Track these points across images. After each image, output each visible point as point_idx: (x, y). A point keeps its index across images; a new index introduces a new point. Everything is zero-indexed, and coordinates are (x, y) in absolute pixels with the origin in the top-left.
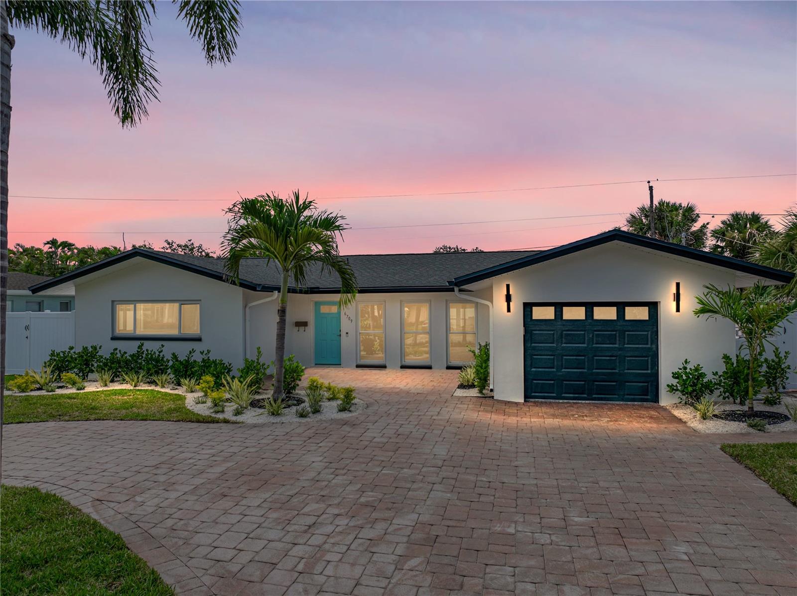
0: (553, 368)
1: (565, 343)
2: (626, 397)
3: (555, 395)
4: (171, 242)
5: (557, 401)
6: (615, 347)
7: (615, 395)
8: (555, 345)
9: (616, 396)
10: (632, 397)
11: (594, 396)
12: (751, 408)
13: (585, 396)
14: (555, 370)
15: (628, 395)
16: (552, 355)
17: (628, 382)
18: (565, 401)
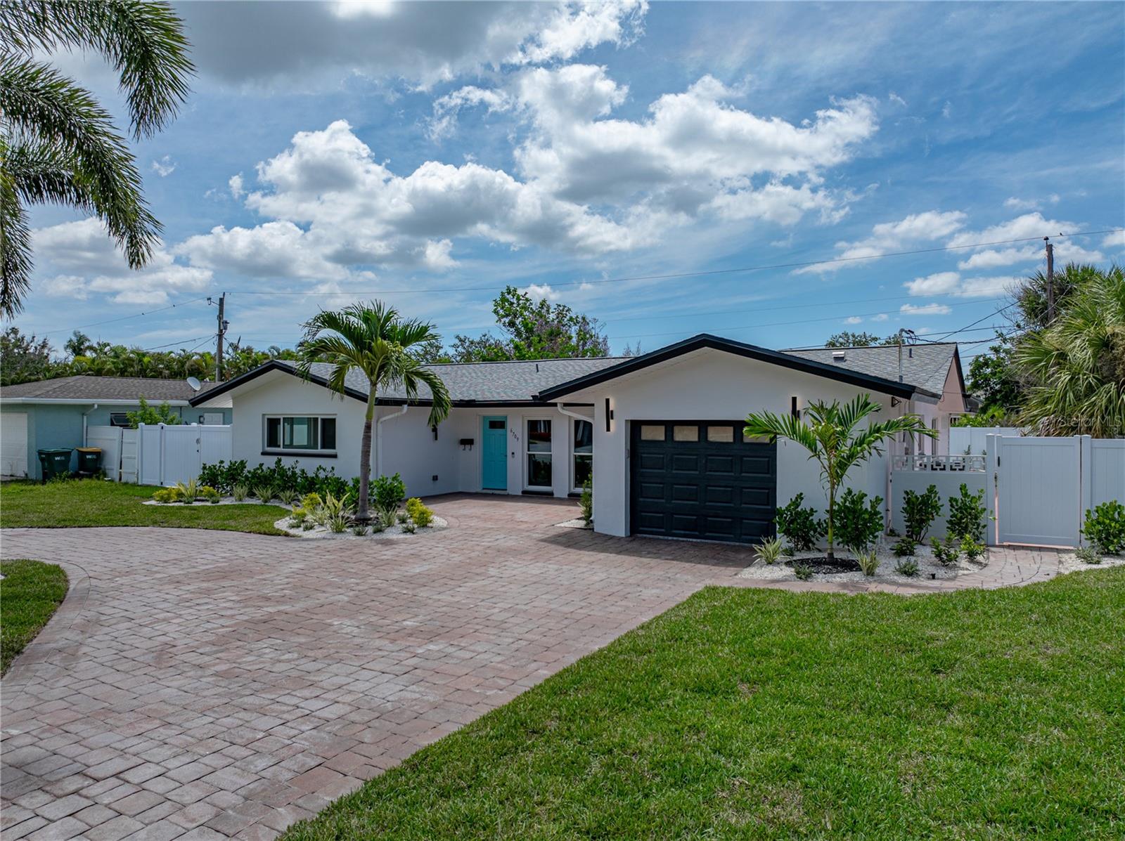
0: (663, 498)
1: (676, 469)
2: (744, 537)
3: (663, 530)
4: (462, 338)
5: (666, 538)
6: (731, 476)
7: (730, 534)
8: (664, 471)
9: (732, 536)
10: (749, 537)
11: (707, 534)
12: (831, 555)
13: (697, 533)
14: (663, 501)
15: (745, 535)
16: (661, 483)
17: (746, 519)
18: (675, 538)
